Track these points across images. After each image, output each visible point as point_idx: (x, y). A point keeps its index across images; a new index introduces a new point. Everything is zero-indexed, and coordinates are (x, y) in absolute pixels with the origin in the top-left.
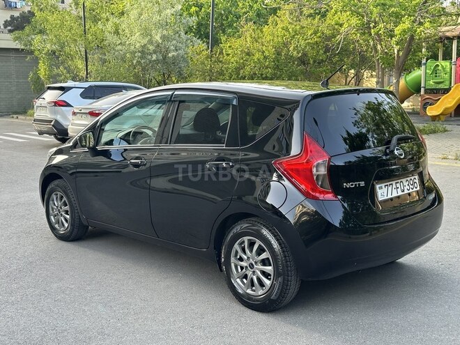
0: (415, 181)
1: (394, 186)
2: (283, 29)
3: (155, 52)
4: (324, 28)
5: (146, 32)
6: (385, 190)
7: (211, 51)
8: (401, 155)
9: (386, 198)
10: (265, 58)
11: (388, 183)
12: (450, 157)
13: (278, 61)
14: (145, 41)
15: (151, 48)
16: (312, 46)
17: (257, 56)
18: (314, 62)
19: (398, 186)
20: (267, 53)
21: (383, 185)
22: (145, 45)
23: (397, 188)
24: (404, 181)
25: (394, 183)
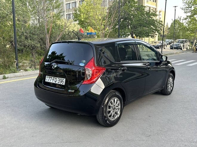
0: (63, 80)
9: (48, 81)
11: (50, 77)
21: (48, 77)
23: (53, 80)
24: (57, 78)
25: (53, 77)
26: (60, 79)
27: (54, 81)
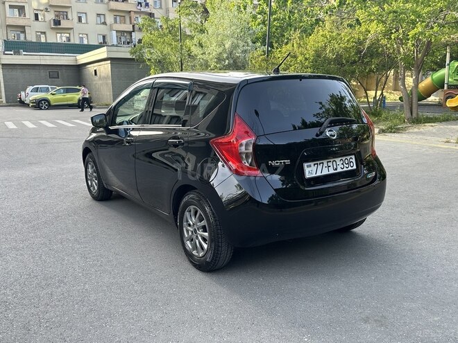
0: (351, 160)
1: (325, 165)
2: (322, 36)
3: (227, 58)
4: (356, 33)
5: (221, 44)
6: (314, 168)
7: (268, 56)
8: (334, 136)
9: (314, 175)
10: (306, 59)
11: (318, 162)
12: (452, 141)
13: (316, 62)
14: (220, 50)
15: (225, 55)
16: (345, 49)
17: (300, 58)
18: (347, 62)
19: (330, 164)
20: (307, 56)
21: (312, 164)
22: (221, 53)
23: (329, 167)
24: (338, 160)
25: (325, 162)
26: (344, 158)
27: (331, 169)
